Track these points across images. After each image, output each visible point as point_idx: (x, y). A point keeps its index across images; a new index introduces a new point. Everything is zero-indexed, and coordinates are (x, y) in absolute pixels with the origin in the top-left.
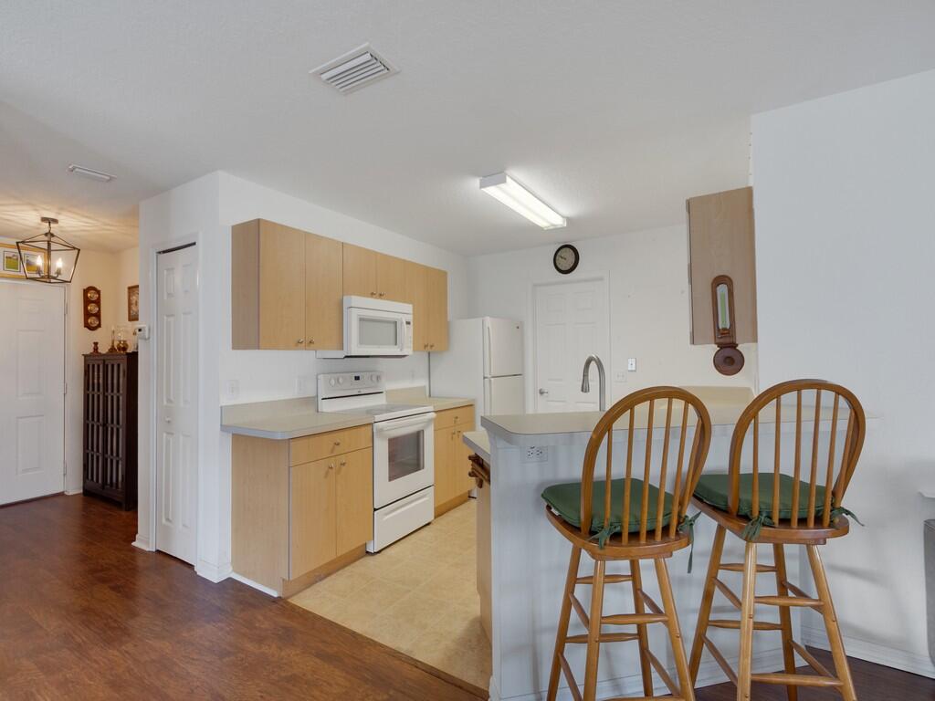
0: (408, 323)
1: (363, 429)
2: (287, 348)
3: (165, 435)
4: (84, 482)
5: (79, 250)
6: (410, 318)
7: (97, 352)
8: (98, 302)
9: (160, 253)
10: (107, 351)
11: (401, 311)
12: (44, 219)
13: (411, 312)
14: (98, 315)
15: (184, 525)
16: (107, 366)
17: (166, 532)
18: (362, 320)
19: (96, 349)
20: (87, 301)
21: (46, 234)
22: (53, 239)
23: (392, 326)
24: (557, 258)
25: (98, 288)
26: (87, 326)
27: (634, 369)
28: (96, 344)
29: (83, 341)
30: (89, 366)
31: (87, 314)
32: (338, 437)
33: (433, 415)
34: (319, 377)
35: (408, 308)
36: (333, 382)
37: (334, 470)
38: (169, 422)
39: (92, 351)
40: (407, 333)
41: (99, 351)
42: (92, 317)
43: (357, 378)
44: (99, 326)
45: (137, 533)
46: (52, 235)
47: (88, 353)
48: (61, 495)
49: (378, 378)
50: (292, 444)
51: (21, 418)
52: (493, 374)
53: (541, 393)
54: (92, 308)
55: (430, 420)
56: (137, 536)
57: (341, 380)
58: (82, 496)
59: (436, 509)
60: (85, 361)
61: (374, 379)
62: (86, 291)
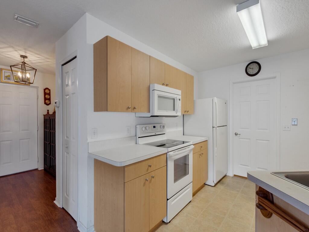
0: (179, 100)
1: (162, 156)
2: (122, 111)
3: (65, 153)
4: (44, 165)
5: (36, 70)
6: (180, 97)
7: (49, 114)
8: (49, 94)
9: (63, 65)
10: (52, 113)
11: (176, 93)
12: (22, 56)
13: (180, 94)
14: (49, 99)
15: (73, 200)
16: (51, 119)
17: (66, 200)
18: (159, 97)
19: (48, 112)
20: (45, 94)
21: (22, 62)
22: (26, 65)
23: (172, 101)
24: (248, 68)
25: (50, 89)
26: (45, 103)
27: (296, 124)
28: (48, 111)
29: (43, 109)
30: (45, 119)
31: (45, 99)
32: (149, 162)
33: (192, 147)
34: (137, 126)
35: (179, 92)
36: (144, 129)
37: (148, 182)
38: (67, 147)
39: (47, 113)
40: (179, 104)
41: (49, 113)
42: (47, 100)
43: (154, 127)
44: (50, 103)
45: (56, 197)
46: (25, 63)
47: (45, 114)
48: (37, 170)
49: (164, 127)
50: (126, 169)
51: (22, 139)
52: (218, 125)
53: (236, 134)
54: (47, 96)
55: (191, 150)
56: (56, 198)
57: (147, 128)
58: (44, 171)
59: (193, 193)
60: (44, 117)
61: (162, 127)
62: (45, 90)
